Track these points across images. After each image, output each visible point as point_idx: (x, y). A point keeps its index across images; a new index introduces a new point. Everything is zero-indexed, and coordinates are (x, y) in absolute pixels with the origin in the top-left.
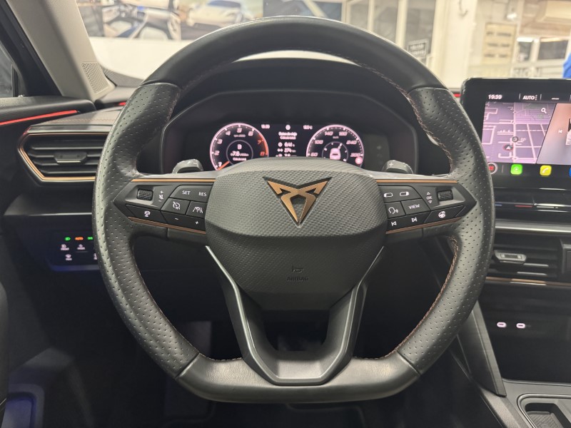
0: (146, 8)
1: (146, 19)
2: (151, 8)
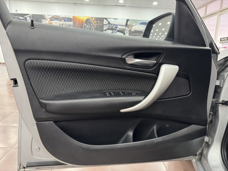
0: (118, 25)
1: (118, 29)
2: (119, 25)
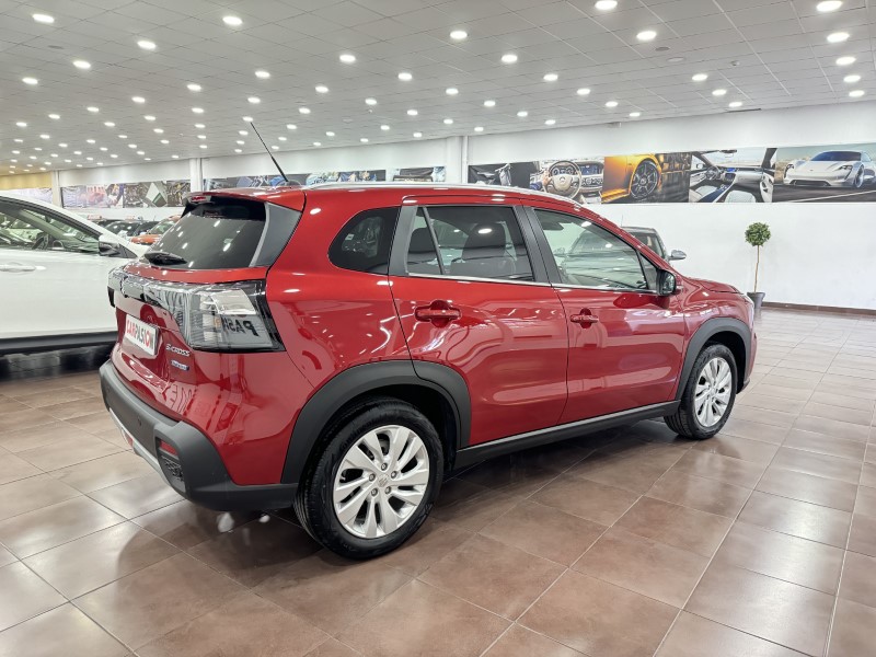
1: (735, 181)
2: (742, 169)
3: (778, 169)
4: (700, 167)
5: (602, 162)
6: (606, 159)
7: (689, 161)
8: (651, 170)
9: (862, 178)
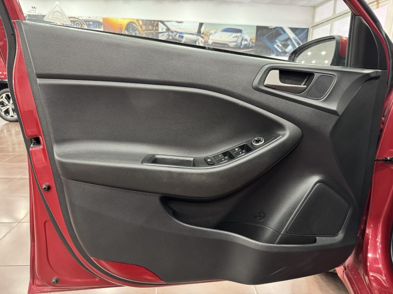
0: (184, 33)
1: (183, 40)
2: (187, 33)
3: (205, 35)
4: (164, 30)
5: (101, 21)
6: (104, 19)
7: (157, 25)
8: (134, 29)
9: (244, 43)
